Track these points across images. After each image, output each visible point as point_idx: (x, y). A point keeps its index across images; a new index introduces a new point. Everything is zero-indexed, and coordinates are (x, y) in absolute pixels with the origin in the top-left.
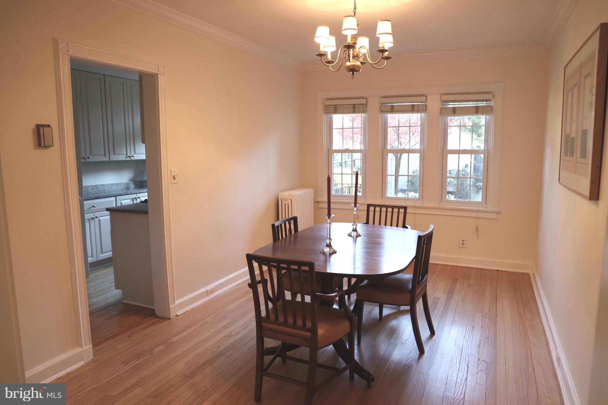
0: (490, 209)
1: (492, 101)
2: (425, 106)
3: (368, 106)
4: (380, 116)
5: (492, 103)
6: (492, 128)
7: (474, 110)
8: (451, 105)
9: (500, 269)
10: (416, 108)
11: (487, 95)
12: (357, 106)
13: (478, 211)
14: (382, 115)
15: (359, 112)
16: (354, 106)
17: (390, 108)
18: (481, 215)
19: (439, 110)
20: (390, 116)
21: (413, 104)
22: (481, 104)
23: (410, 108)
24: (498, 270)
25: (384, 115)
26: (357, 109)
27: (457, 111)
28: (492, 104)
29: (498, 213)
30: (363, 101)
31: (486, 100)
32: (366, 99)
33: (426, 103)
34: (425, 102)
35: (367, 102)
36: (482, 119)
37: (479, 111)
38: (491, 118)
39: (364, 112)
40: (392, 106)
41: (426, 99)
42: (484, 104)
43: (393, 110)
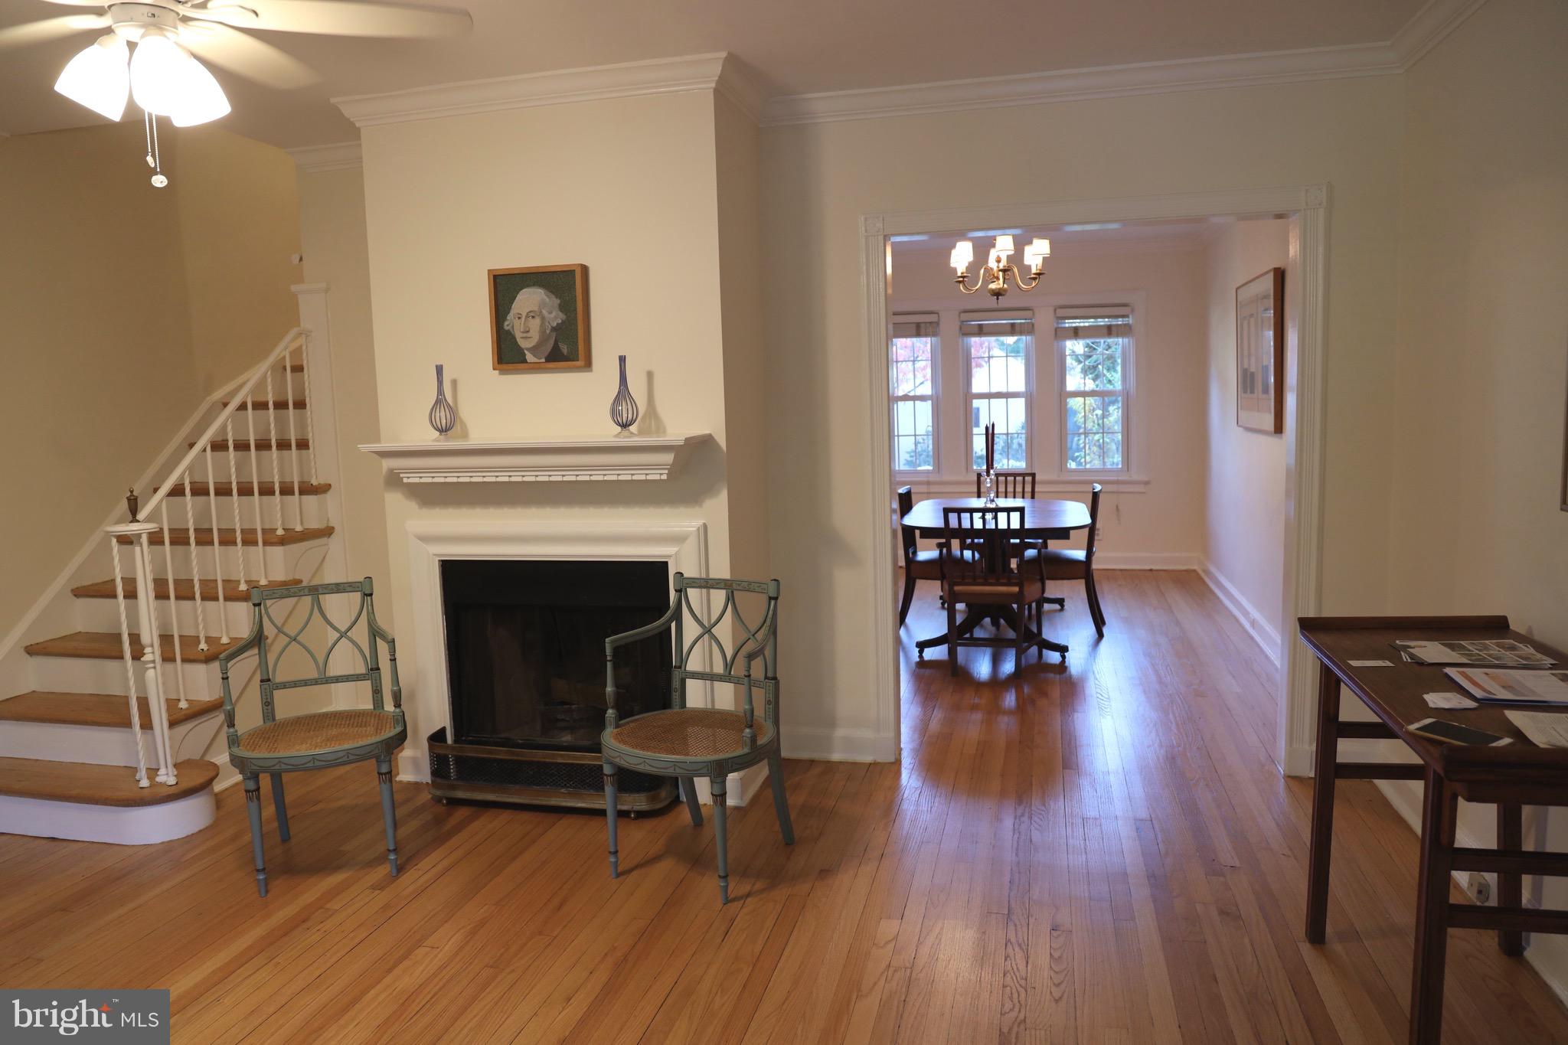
0: (1135, 477)
1: (1131, 316)
2: (1031, 325)
3: (941, 323)
4: (960, 340)
5: (1130, 320)
6: (1132, 359)
7: (1105, 331)
8: (1070, 323)
9: (1154, 568)
10: (1017, 328)
11: (1121, 308)
12: (922, 325)
13: (1117, 482)
14: (963, 340)
15: (926, 335)
16: (918, 325)
17: (976, 330)
18: (1122, 488)
19: (1054, 332)
20: (974, 340)
21: (1012, 321)
22: (1114, 322)
23: (1009, 329)
24: (1151, 570)
25: (965, 339)
26: (923, 331)
27: (1080, 333)
28: (1131, 322)
29: (1147, 483)
30: (932, 318)
31: (1123, 316)
32: (938, 313)
33: (1033, 321)
34: (1031, 319)
35: (939, 319)
36: (1118, 344)
37: (1113, 332)
38: (1129, 341)
39: (934, 335)
40: (980, 326)
41: (1033, 314)
42: (1120, 322)
43: (981, 331)
